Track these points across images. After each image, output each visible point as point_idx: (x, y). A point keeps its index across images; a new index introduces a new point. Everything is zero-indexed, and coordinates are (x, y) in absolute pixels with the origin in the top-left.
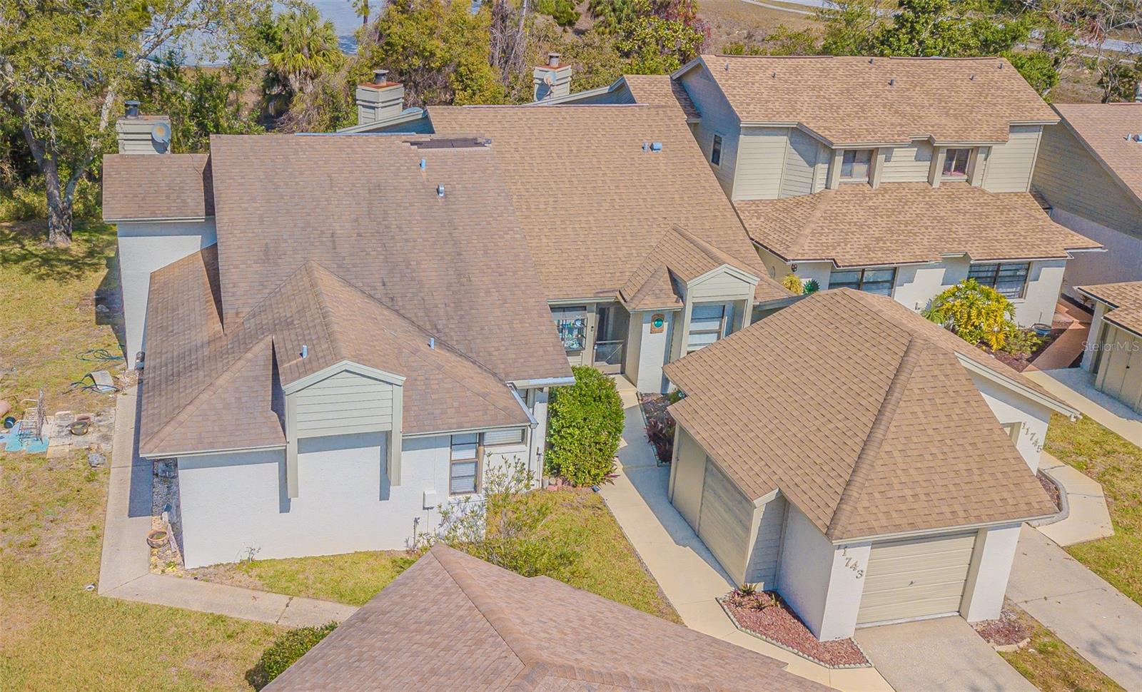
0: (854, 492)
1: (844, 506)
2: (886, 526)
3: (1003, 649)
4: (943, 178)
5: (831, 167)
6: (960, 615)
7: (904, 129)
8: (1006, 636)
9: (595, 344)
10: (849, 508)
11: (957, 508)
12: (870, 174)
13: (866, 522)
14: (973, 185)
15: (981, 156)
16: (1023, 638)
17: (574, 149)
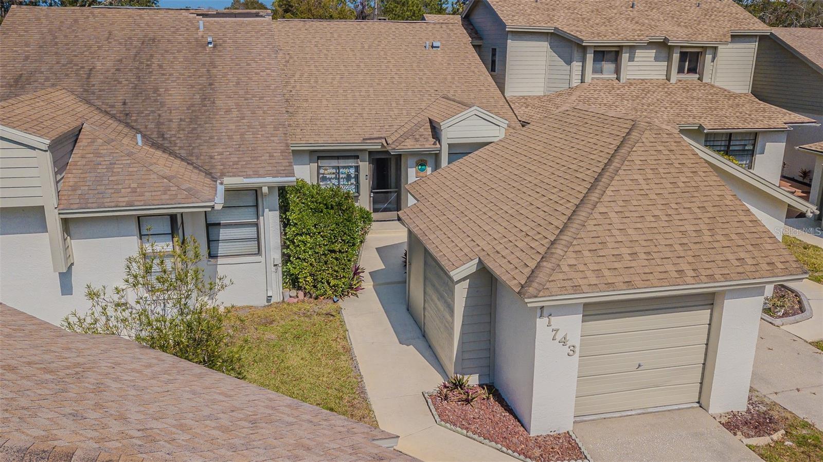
0: (558, 251)
1: (545, 264)
2: (596, 285)
3: (755, 441)
4: (678, 76)
5: (584, 65)
6: (701, 406)
7: (643, 32)
8: (756, 428)
9: (372, 192)
10: (549, 265)
11: (684, 266)
12: (617, 71)
13: (571, 279)
14: (703, 81)
15: (709, 57)
16: (775, 431)
17: (366, 47)
